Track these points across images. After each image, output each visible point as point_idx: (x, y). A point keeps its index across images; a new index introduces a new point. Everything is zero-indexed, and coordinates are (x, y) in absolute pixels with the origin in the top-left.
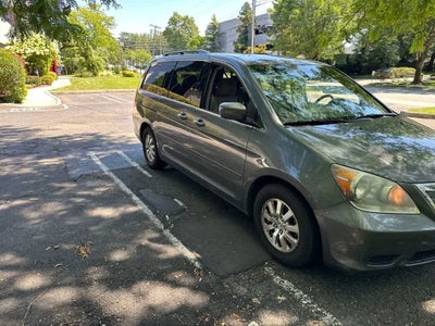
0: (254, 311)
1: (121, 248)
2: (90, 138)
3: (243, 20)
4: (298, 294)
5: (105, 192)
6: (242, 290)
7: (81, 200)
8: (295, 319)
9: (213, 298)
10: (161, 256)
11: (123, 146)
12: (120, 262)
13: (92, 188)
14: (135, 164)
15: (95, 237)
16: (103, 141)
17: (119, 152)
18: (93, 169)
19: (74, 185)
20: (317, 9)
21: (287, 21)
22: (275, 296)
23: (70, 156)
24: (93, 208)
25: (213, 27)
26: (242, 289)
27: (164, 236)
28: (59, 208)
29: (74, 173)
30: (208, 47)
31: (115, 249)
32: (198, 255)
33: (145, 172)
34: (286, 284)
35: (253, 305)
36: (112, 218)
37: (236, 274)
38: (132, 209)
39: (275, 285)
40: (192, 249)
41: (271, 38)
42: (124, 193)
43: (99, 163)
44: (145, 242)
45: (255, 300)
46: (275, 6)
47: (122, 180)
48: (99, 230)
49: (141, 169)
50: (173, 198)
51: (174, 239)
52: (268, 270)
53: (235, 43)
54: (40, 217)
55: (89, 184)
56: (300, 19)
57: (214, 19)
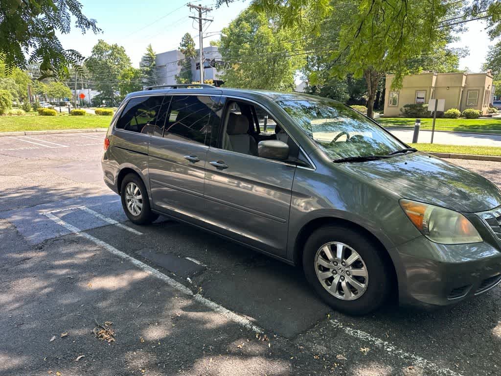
0: (344, 369)
1: (153, 323)
2: (32, 192)
3: (185, 53)
4: (378, 342)
5: (92, 259)
6: (321, 349)
7: (64, 272)
8: (390, 369)
9: (294, 363)
10: (208, 326)
11: (83, 200)
12: (162, 340)
13: (71, 255)
14: (113, 222)
15: (111, 316)
16: (52, 195)
17: (82, 208)
18: (58, 231)
19: (42, 254)
20: (267, 44)
21: (237, 56)
22: (357, 349)
23: (16, 218)
24: (88, 280)
25: (149, 59)
26: (319, 347)
27: (199, 303)
28: (38, 285)
29: (34, 237)
30: (145, 80)
31: (147, 325)
32: (251, 319)
33: (130, 229)
34: (360, 334)
35: (340, 362)
36: (120, 289)
37: (304, 332)
38: (139, 275)
39: (351, 337)
40: (240, 312)
41: (220, 74)
42: (117, 256)
43: (62, 223)
44: (179, 313)
45: (339, 357)
46: (223, 39)
47: (106, 241)
48: (111, 305)
49: (125, 227)
50: (184, 257)
51: (213, 304)
52: (335, 322)
53: (177, 77)
54: (17, 300)
55: (64, 250)
56: (250, 54)
57: (150, 50)
